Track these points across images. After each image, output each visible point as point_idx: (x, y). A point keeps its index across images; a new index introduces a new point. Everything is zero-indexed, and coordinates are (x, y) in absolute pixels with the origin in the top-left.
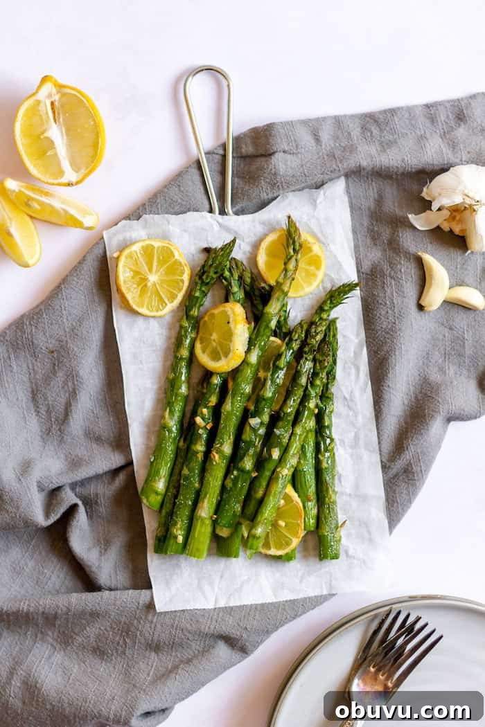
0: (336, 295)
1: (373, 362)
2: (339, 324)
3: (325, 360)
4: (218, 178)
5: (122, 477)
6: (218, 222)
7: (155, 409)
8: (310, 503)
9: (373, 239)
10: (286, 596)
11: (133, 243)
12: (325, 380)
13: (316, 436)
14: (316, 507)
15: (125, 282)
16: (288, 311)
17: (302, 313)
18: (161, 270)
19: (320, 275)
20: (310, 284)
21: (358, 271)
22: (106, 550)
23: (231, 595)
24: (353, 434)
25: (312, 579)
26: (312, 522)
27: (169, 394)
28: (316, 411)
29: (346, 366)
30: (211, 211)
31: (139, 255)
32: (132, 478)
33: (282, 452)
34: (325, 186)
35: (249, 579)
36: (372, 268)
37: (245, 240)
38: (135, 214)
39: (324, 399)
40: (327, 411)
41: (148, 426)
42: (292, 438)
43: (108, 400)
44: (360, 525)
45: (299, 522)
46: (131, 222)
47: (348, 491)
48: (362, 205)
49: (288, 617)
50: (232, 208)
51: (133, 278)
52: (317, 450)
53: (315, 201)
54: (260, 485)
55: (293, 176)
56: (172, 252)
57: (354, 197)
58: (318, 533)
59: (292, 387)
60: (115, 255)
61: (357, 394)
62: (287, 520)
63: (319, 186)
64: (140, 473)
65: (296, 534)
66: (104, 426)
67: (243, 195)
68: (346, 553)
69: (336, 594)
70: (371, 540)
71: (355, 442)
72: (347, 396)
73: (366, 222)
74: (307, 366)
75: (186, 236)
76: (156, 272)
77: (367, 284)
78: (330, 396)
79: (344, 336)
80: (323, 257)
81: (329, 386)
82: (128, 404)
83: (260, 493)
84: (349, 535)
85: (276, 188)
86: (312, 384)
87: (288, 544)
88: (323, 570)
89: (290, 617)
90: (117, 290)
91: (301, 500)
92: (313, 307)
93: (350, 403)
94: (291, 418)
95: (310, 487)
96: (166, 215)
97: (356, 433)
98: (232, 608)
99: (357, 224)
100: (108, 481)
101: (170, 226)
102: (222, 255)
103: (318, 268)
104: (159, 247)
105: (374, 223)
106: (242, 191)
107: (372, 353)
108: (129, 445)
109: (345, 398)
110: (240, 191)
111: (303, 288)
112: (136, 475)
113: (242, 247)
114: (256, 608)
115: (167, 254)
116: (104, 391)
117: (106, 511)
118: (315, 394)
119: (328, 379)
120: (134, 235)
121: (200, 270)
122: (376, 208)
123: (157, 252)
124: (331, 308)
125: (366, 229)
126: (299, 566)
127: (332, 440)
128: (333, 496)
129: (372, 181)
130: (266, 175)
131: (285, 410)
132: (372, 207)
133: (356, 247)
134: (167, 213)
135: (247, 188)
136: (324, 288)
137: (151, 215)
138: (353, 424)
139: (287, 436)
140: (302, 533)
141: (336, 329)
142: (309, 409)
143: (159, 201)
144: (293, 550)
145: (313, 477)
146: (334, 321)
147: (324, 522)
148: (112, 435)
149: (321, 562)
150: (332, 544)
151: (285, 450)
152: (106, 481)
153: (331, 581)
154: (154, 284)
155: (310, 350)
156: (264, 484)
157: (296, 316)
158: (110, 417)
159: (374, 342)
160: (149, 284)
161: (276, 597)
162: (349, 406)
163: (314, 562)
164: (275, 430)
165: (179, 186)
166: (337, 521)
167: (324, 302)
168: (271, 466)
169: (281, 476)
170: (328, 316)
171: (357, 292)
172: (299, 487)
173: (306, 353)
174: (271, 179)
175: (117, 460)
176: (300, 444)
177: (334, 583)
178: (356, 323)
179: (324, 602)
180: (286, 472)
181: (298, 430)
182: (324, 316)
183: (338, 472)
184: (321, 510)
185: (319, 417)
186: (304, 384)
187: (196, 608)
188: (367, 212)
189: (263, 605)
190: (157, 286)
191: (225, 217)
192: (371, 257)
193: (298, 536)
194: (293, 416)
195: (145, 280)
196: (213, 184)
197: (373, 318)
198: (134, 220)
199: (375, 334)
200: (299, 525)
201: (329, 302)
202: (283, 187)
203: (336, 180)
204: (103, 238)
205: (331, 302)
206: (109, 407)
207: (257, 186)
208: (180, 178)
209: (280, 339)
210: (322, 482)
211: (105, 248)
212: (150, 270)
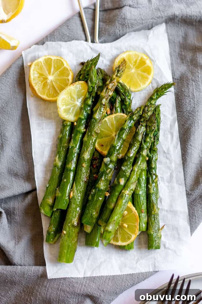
0: (160, 91)
1: (181, 131)
2: (161, 108)
3: (152, 126)
4: (91, 23)
5: (29, 197)
6: (90, 47)
7: (50, 157)
8: (143, 214)
9: (182, 59)
10: (127, 271)
11: (39, 58)
12: (152, 139)
13: (147, 174)
14: (147, 217)
15: (34, 79)
16: (131, 99)
17: (140, 102)
18: (56, 73)
19: (150, 78)
20: (144, 83)
21: (173, 78)
22: (18, 242)
23: (94, 270)
24: (169, 174)
25: (143, 261)
26: (144, 226)
27: (59, 147)
28: (147, 159)
29: (165, 133)
30: (86, 40)
31: (43, 64)
32: (35, 198)
33: (126, 180)
34: (153, 28)
35: (105, 261)
36: (181, 76)
37: (106, 58)
38: (41, 42)
39: (152, 152)
40: (154, 159)
41: (46, 167)
42: (132, 173)
43: (22, 151)
44: (173, 229)
45: (136, 224)
46: (39, 46)
47: (166, 208)
48: (175, 40)
49: (129, 284)
50: (99, 40)
51: (39, 77)
52: (148, 182)
53: (148, 36)
54: (112, 201)
55: (135, 20)
56: (62, 63)
57: (171, 35)
58: (147, 232)
59: (133, 142)
60: (29, 64)
61: (172, 149)
62: (128, 224)
63: (150, 28)
64: (40, 194)
65: (134, 232)
66: (20, 167)
67: (106, 32)
68: (164, 246)
69: (158, 271)
70: (179, 239)
71: (171, 179)
72: (166, 151)
73: (177, 50)
74: (142, 129)
75: (71, 54)
76: (53, 74)
77: (178, 85)
78: (155, 150)
79: (164, 115)
80: (152, 67)
81: (155, 144)
82: (34, 153)
83: (112, 206)
84: (166, 235)
85: (125, 27)
86: (145, 141)
87: (129, 238)
88: (150, 256)
89: (130, 284)
90: (29, 85)
91: (137, 212)
92: (145, 98)
93: (168, 156)
94: (132, 160)
95: (143, 204)
96: (60, 42)
97: (171, 173)
98: (94, 278)
99: (173, 51)
100: (21, 200)
101: (62, 49)
102: (92, 64)
103: (149, 73)
104: (55, 60)
105: (182, 50)
106: (105, 29)
107: (181, 125)
108: (34, 179)
109: (164, 152)
110: (103, 30)
111: (140, 86)
112: (38, 197)
113: (104, 62)
114: (109, 279)
115: (59, 64)
116: (20, 146)
117: (19, 218)
118: (146, 147)
119: (154, 139)
120: (40, 54)
121: (79, 73)
122: (183, 41)
123: (54, 62)
124: (157, 98)
125: (177, 54)
126: (135, 253)
127: (157, 176)
128: (157, 210)
129: (181, 26)
130: (119, 19)
131: (129, 155)
132: (181, 41)
133: (172, 64)
134: (60, 41)
135: (107, 27)
136: (152, 87)
137: (51, 42)
138: (169, 168)
139: (129, 171)
140: (138, 233)
141: (160, 111)
142: (143, 155)
143: (55, 34)
144: (132, 243)
145: (145, 198)
146: (158, 106)
147: (151, 226)
148: (24, 172)
149: (149, 250)
150: (156, 239)
151: (128, 180)
152: (20, 200)
153: (155, 263)
154: (52, 81)
155: (144, 120)
156: (115, 200)
157: (136, 104)
158: (23, 162)
159: (182, 119)
160: (48, 81)
161: (121, 271)
162: (166, 157)
163: (145, 252)
164: (122, 167)
165: (68, 26)
166: (159, 226)
167: (153, 95)
168: (119, 189)
169: (124, 195)
170: (155, 103)
171: (172, 89)
172: (137, 204)
173: (141, 122)
174: (122, 22)
175: (26, 187)
176: (137, 177)
177: (157, 264)
178: (171, 107)
179: (150, 276)
180: (128, 193)
181: (136, 169)
182: (153, 102)
183: (160, 197)
184: (149, 219)
185: (149, 163)
186: (140, 140)
187: (72, 277)
188: (178, 44)
189: (114, 276)
190: (53, 82)
191: (94, 44)
192: (180, 69)
193: (135, 233)
194: (133, 159)
195: (46, 78)
196: (88, 26)
197: (182, 105)
198: (40, 45)
199: (183, 114)
200: (136, 226)
201: (156, 94)
202: (129, 27)
203: (160, 25)
204: (21, 55)
205: (157, 94)
206: (23, 156)
207: (114, 26)
208: (69, 22)
209: (126, 114)
210: (150, 202)
211: (23, 61)
212: (49, 73)
